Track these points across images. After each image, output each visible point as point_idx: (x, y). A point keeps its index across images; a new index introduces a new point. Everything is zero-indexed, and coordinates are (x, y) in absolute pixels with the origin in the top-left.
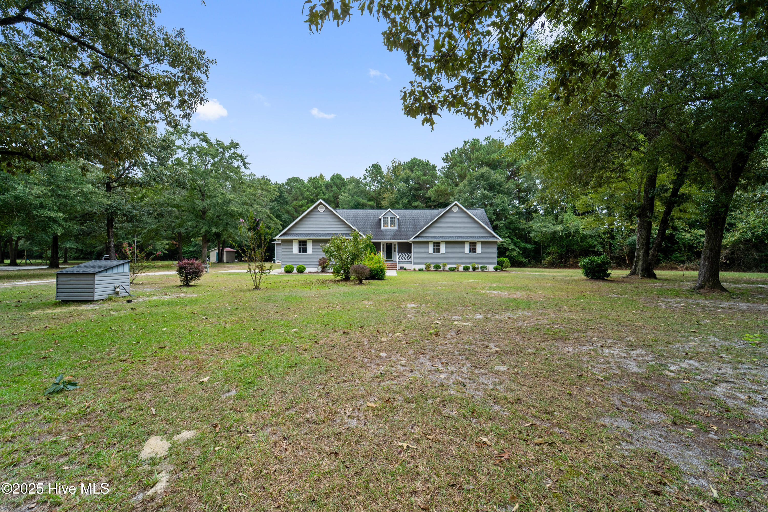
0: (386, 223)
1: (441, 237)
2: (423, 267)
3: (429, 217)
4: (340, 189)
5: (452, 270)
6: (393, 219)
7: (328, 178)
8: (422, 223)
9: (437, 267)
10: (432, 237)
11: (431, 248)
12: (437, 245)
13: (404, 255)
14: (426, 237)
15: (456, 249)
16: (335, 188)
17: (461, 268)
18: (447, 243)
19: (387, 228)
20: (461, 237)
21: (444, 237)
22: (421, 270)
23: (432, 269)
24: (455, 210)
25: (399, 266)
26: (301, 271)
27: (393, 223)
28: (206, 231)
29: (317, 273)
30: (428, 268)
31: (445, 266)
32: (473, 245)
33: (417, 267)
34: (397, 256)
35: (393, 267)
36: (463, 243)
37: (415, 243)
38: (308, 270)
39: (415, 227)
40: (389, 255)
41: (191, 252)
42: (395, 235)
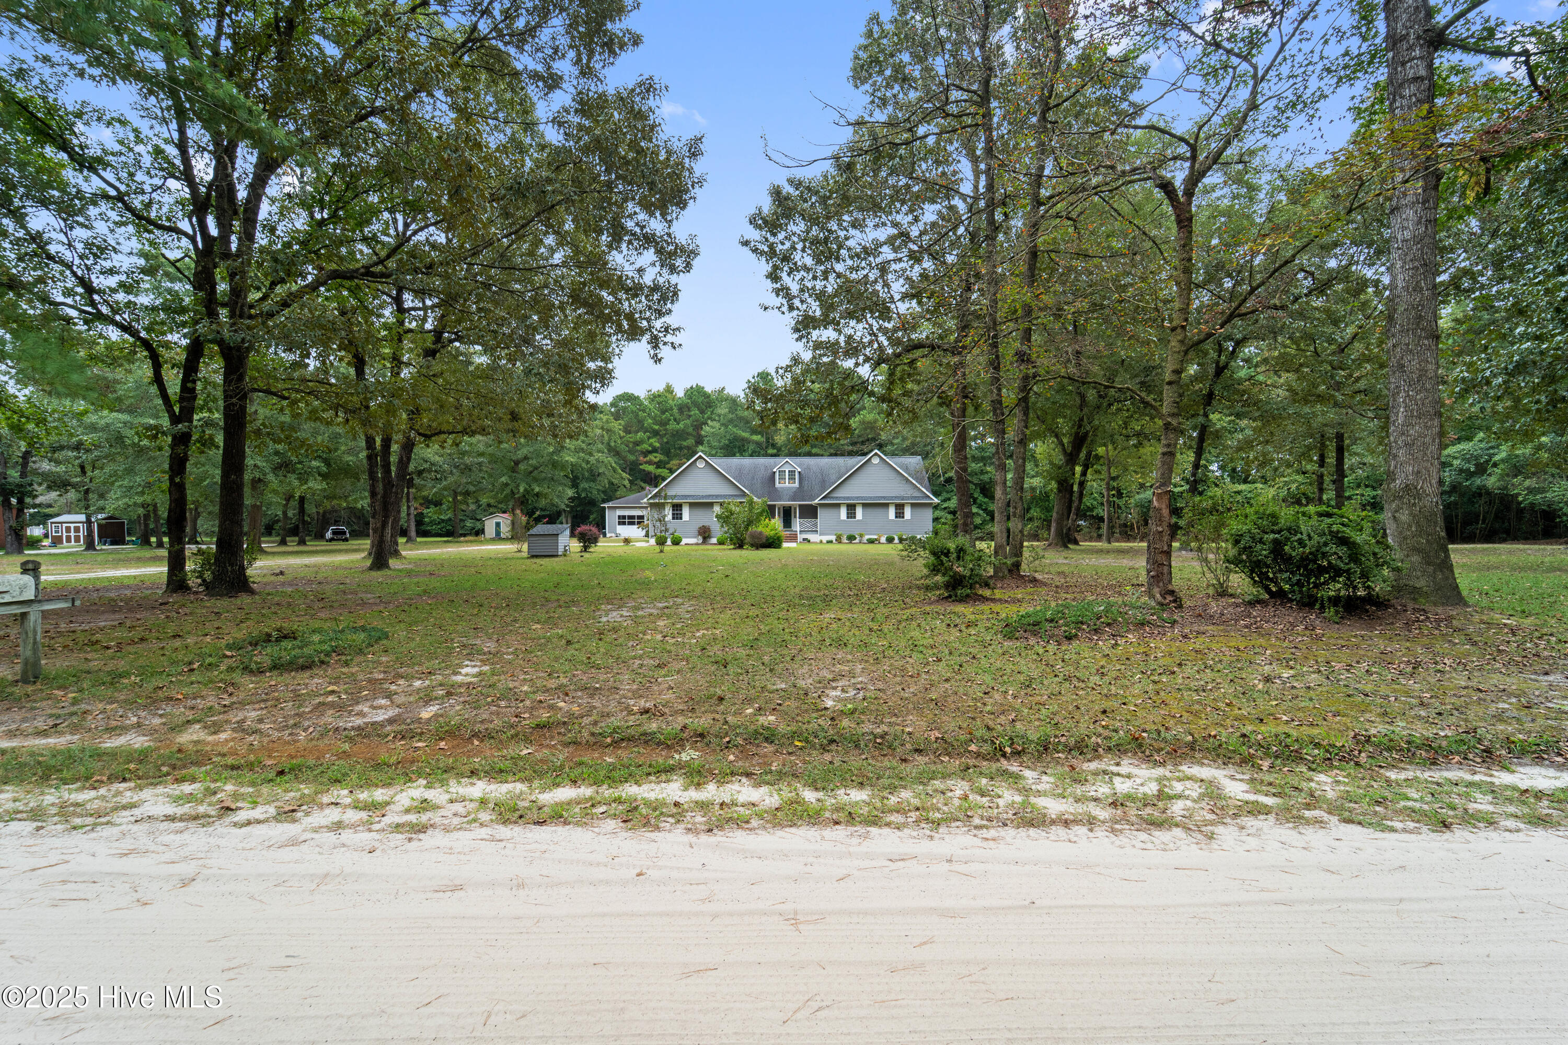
0: (782, 478)
1: (857, 498)
2: (833, 538)
3: (843, 470)
4: (702, 412)
5: (871, 542)
6: (792, 473)
7: (680, 393)
8: (833, 477)
9: (851, 538)
10: (845, 498)
11: (843, 512)
12: (851, 508)
13: (808, 522)
14: (837, 498)
15: (877, 513)
16: (695, 412)
17: (883, 540)
18: (865, 505)
19: (785, 485)
20: (884, 498)
21: (862, 498)
22: (830, 542)
23: (845, 540)
24: (876, 461)
25: (800, 537)
26: (676, 542)
27: (792, 478)
28: (526, 490)
29: (697, 544)
30: (839, 540)
31: (861, 536)
32: (900, 509)
33: (825, 538)
34: (797, 524)
35: (793, 538)
36: (886, 505)
37: (822, 505)
38: (684, 541)
39: (823, 484)
40: (787, 523)
41: (443, 521)
42: (796, 495)
